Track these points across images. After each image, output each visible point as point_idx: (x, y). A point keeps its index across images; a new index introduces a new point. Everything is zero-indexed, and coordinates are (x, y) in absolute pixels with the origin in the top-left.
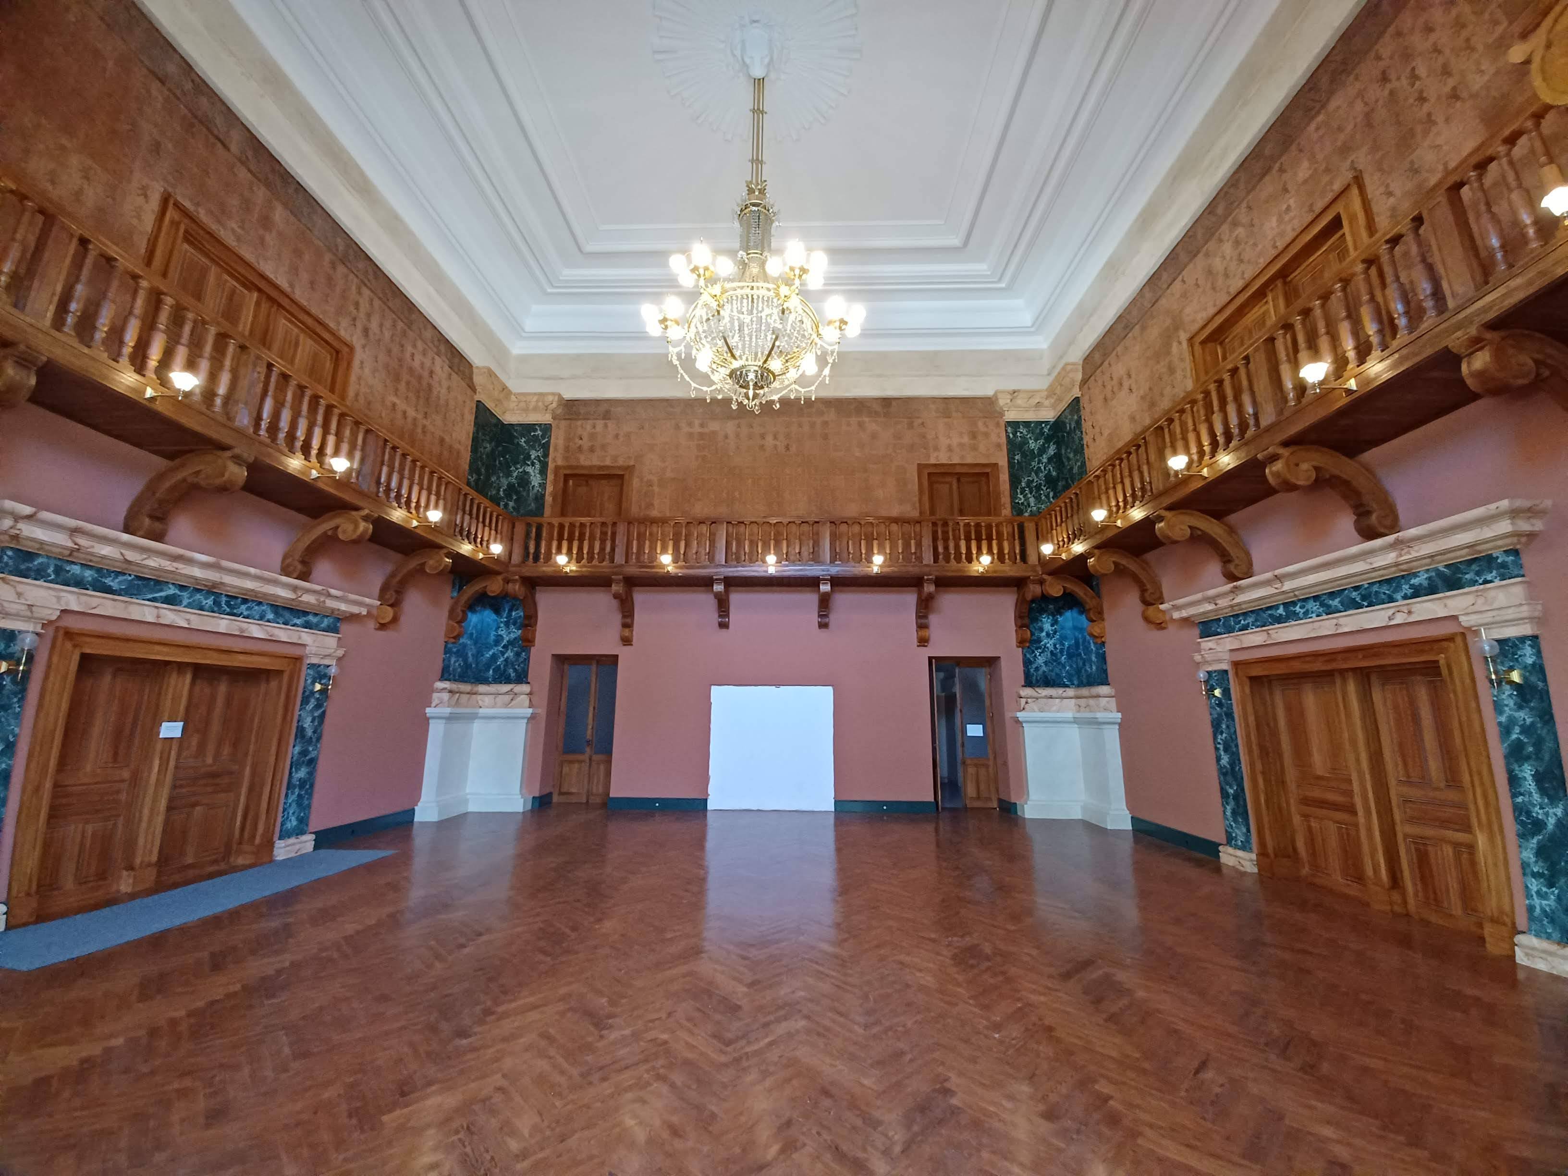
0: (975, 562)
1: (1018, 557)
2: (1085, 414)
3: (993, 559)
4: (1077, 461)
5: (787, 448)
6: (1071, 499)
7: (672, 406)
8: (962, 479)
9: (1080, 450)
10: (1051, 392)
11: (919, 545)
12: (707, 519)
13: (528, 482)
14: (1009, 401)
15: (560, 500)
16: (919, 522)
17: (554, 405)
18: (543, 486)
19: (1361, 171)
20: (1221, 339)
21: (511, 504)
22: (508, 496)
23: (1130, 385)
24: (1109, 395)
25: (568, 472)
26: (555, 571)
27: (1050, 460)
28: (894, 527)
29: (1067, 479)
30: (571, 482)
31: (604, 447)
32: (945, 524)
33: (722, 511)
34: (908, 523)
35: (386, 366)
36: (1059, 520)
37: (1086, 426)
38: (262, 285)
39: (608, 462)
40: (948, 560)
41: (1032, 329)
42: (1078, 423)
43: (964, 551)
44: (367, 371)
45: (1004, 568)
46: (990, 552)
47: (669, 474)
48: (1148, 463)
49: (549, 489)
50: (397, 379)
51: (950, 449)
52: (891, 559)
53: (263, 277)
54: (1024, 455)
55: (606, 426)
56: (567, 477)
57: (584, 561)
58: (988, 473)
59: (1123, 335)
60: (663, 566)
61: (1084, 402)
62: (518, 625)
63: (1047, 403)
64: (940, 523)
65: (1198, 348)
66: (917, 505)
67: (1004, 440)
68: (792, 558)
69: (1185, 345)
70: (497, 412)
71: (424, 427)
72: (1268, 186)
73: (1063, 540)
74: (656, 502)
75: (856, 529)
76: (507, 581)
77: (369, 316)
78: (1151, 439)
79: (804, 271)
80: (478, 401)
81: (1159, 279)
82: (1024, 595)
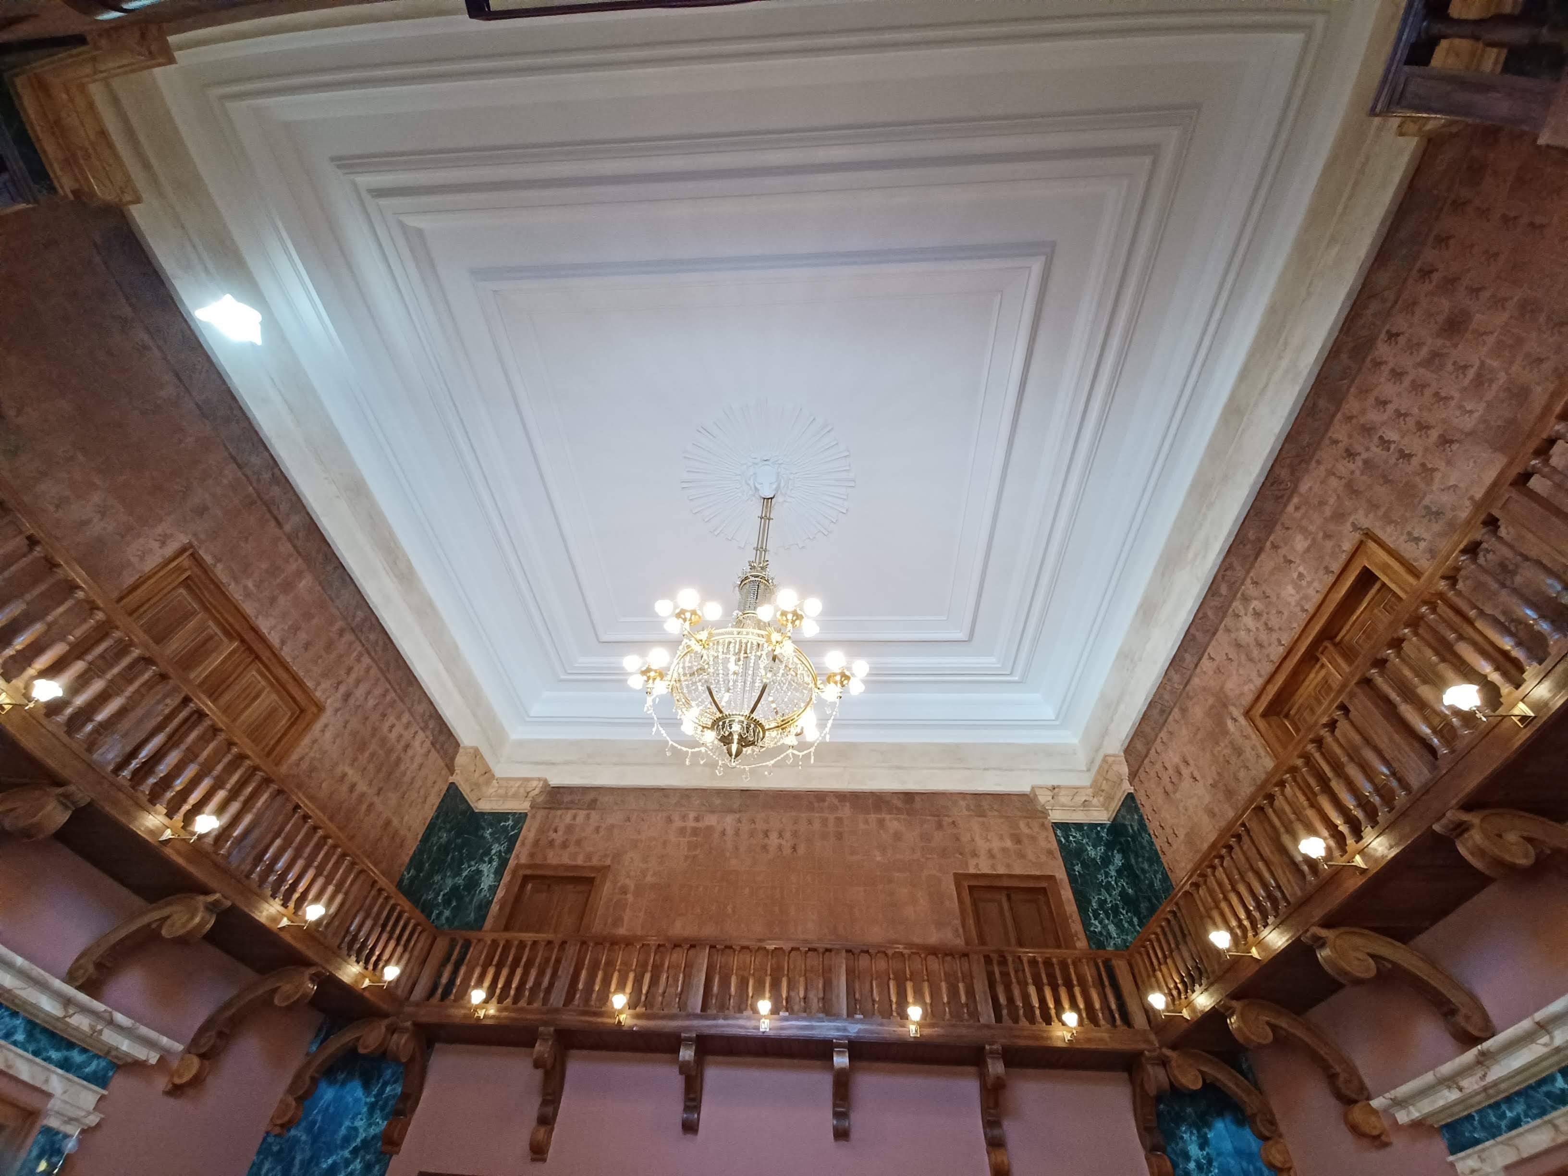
0: (1056, 1024)
1: (1117, 1016)
2: (1146, 811)
3: (1080, 1016)
4: (1156, 872)
5: (794, 848)
6: (1168, 921)
7: (667, 796)
8: (1013, 896)
9: (1154, 858)
10: (1097, 789)
11: (971, 993)
12: (686, 940)
13: (477, 883)
14: (1050, 798)
15: (508, 909)
16: (966, 955)
17: (537, 791)
18: (493, 889)
19: (1368, 529)
20: (1286, 710)
21: (447, 913)
22: (447, 902)
23: (1192, 773)
24: (1169, 787)
25: (528, 872)
26: (465, 1016)
27: (1119, 872)
28: (934, 964)
29: (1150, 900)
30: (529, 886)
31: (579, 842)
32: (1003, 962)
33: (709, 931)
34: (952, 955)
35: (354, 734)
36: (1160, 955)
37: (1152, 826)
38: (249, 636)
39: (580, 861)
40: (1016, 1020)
41: (1057, 723)
42: (1143, 826)
43: (1036, 1004)
44: (328, 735)
45: (1099, 1035)
46: (1074, 1006)
47: (649, 879)
48: (1263, 858)
49: (500, 893)
50: (362, 747)
51: (991, 855)
52: (932, 1015)
53: (255, 630)
54: (1084, 865)
55: (588, 817)
56: (526, 879)
57: (509, 1001)
58: (1044, 889)
59: (1161, 721)
60: (613, 1014)
61: (1141, 798)
62: (387, 1110)
63: (1095, 801)
64: (995, 957)
65: (1261, 724)
66: (961, 930)
67: (1055, 846)
68: (796, 1008)
69: (1242, 720)
70: (470, 798)
71: (371, 805)
72: (1267, 562)
73: (1177, 988)
74: (627, 916)
75: (881, 964)
76: (392, 1030)
77: (358, 682)
78: (1254, 825)
79: (798, 616)
80: (453, 783)
81: (1183, 660)
82: (1142, 1086)
